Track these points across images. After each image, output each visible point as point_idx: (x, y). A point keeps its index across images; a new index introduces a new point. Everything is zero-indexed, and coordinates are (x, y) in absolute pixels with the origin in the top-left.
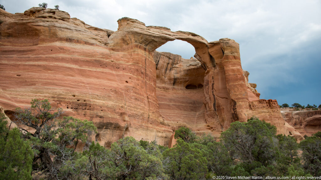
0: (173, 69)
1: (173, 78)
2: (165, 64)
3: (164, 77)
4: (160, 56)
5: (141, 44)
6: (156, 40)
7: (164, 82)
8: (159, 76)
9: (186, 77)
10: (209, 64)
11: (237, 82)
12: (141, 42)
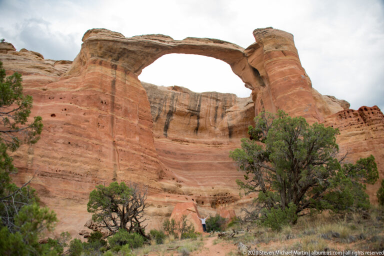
0: (227, 114)
1: (227, 126)
2: (212, 109)
3: (213, 128)
4: (201, 99)
5: (102, 59)
6: (131, 49)
7: (216, 135)
8: (206, 127)
9: (247, 123)
10: (255, 84)
11: (291, 91)
12: (102, 54)
